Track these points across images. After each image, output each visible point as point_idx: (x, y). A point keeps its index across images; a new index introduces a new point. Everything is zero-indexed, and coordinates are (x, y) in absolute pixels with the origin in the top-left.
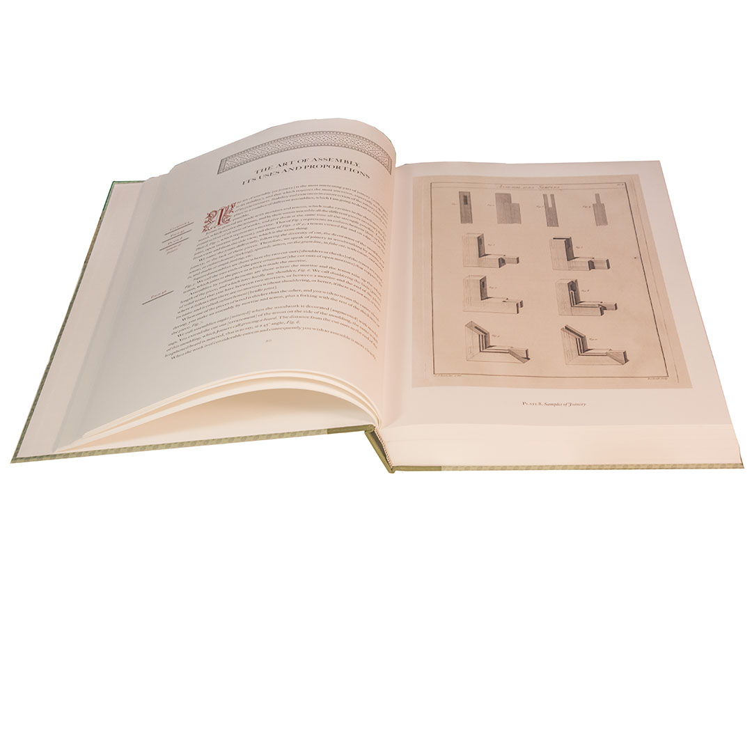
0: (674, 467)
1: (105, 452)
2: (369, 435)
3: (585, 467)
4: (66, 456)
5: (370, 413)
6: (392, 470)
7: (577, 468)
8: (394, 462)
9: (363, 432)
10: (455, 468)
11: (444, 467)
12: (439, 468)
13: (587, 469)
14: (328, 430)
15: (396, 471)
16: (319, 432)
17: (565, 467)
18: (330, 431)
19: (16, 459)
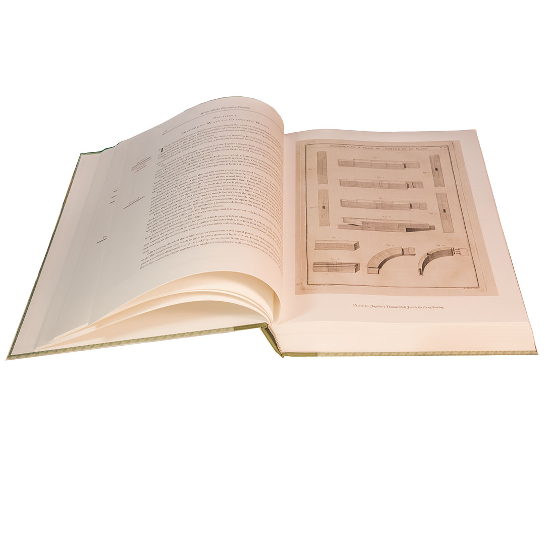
1: (74, 349)
2: (264, 330)
4: (46, 353)
5: (264, 315)
6: (282, 355)
8: (283, 350)
9: (260, 328)
10: (328, 354)
11: (320, 353)
12: (315, 354)
14: (234, 327)
15: (285, 357)
16: (227, 330)
18: (236, 328)
19: (10, 356)
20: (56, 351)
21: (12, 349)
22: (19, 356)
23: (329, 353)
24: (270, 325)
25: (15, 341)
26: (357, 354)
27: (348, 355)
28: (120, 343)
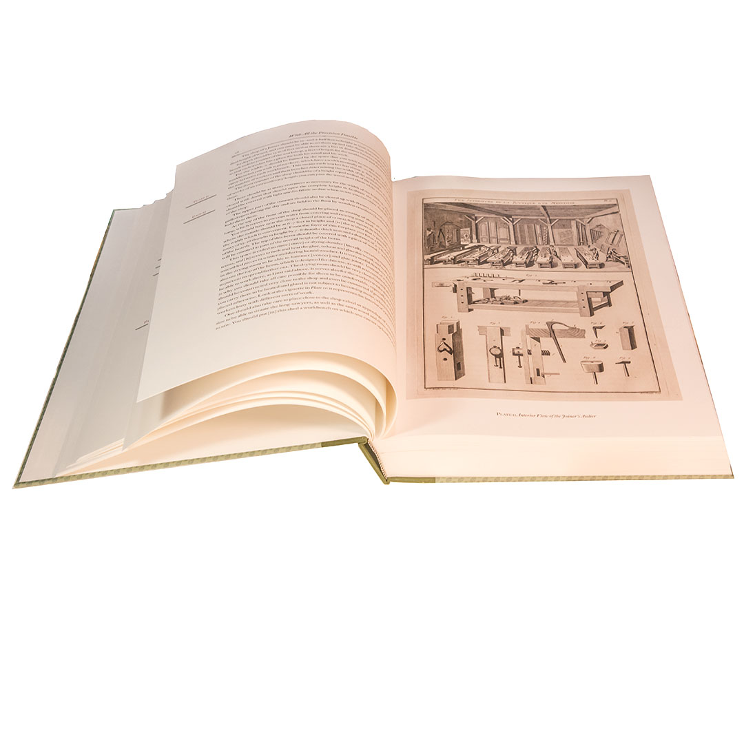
0: (665, 478)
2: (363, 447)
3: (577, 479)
5: (363, 426)
6: (387, 481)
7: (569, 479)
8: (389, 473)
9: (357, 444)
10: (449, 480)
11: (439, 478)
12: (432, 480)
13: (579, 480)
14: (322, 443)
15: (390, 483)
16: (313, 446)
17: (557, 479)
18: (324, 444)
19: (18, 484)
20: (80, 477)
21: (21, 473)
22: (30, 483)
23: (450, 478)
24: (370, 440)
25: (24, 463)
26: (489, 480)
27: (477, 480)
28: (167, 465)
